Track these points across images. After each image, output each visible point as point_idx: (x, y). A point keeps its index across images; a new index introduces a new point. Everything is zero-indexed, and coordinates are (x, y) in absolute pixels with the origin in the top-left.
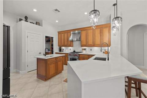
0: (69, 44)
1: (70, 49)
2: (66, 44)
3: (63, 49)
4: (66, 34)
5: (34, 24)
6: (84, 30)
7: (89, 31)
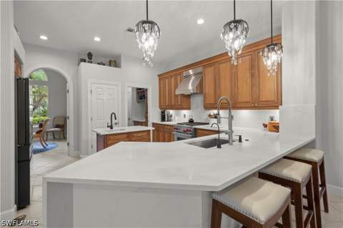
0: (179, 103)
1: (185, 116)
2: (173, 103)
3: (171, 116)
4: (173, 79)
5: (104, 65)
6: (210, 65)
7: (222, 66)
